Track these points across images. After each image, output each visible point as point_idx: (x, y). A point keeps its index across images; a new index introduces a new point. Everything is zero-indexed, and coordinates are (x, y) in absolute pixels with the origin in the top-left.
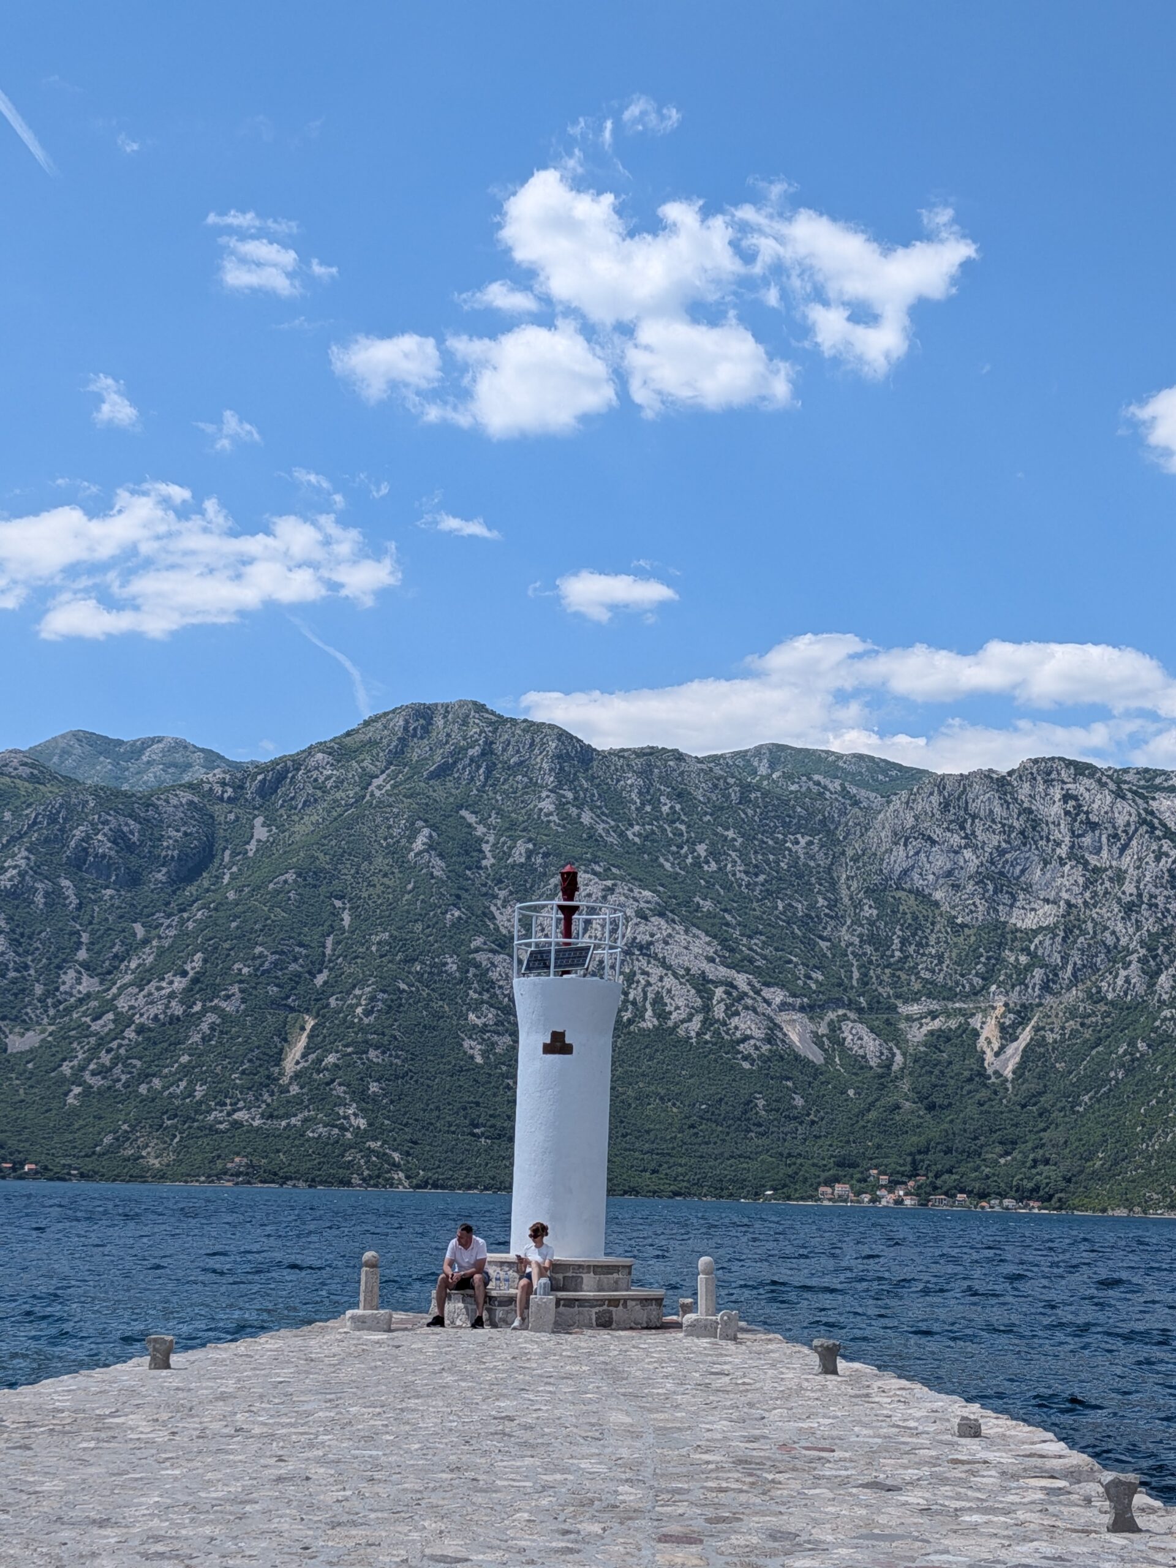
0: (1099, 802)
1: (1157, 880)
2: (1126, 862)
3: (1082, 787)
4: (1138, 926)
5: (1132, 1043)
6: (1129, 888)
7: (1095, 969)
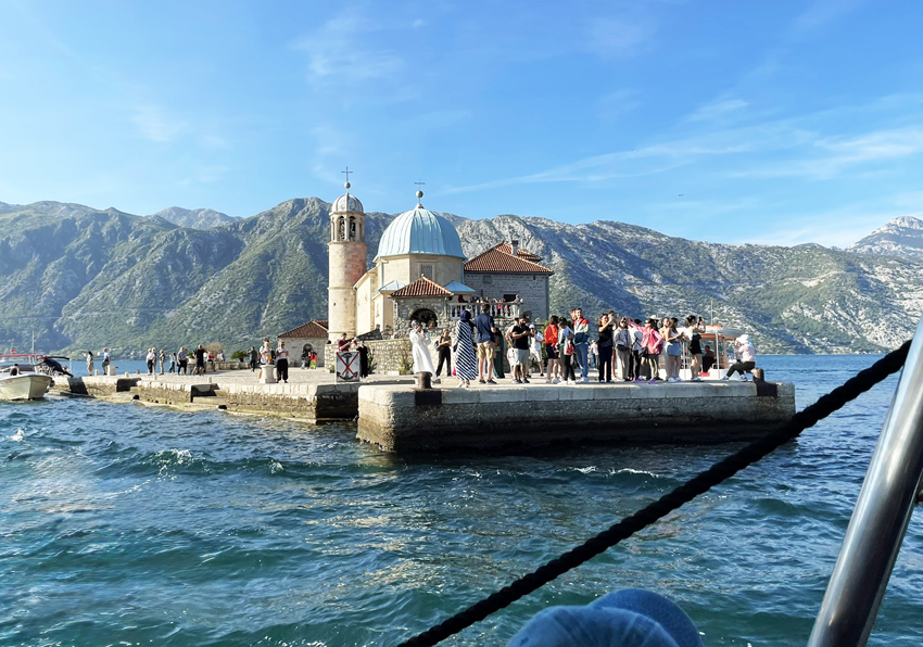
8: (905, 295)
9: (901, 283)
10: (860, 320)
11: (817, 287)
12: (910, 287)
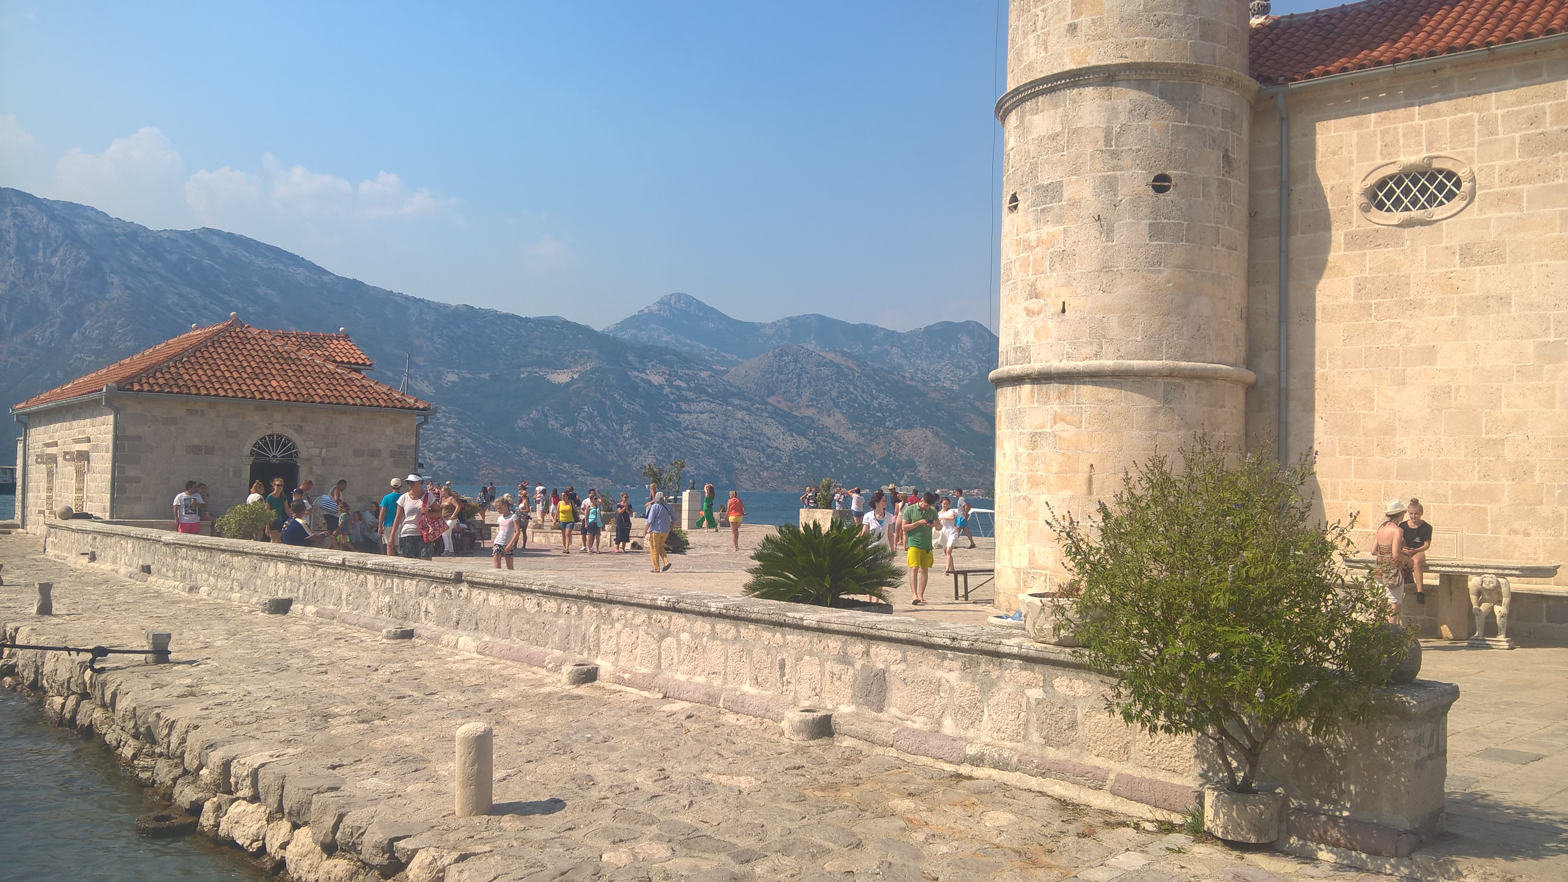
8: (684, 406)
9: (678, 388)
10: (624, 438)
11: (568, 385)
12: (691, 395)
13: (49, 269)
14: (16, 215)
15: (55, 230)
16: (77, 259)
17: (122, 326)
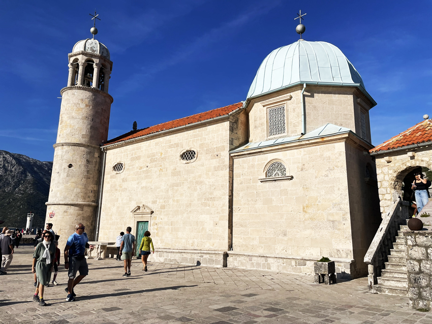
0: (9, 158)
1: (18, 173)
2: (13, 169)
3: (7, 156)
4: (14, 180)
5: (10, 199)
6: (13, 173)
7: (4, 186)
13: (11, 171)
14: (4, 157)
15: (14, 162)
16: (20, 169)
17: (30, 187)
